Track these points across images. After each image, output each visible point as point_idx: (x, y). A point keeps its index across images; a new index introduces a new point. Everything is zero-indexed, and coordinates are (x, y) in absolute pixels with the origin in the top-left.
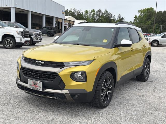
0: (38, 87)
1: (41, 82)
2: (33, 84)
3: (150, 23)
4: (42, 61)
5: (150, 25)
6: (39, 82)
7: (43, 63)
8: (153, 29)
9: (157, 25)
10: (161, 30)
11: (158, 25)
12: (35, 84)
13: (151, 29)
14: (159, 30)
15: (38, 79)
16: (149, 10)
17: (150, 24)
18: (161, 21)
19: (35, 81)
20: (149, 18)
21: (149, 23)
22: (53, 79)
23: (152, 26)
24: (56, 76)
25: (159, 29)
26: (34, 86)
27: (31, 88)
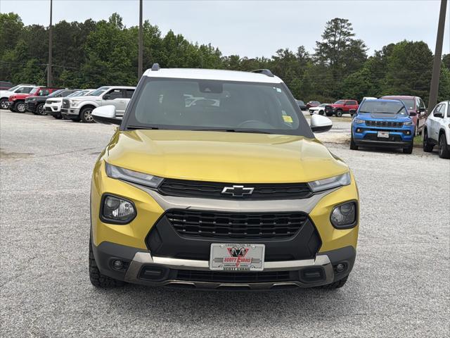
0: (247, 260)
1: (263, 246)
2: (229, 256)
3: (15, 56)
5: (15, 60)
6: (253, 246)
7: (252, 189)
8: (25, 73)
9: (35, 63)
10: (46, 76)
11: (37, 63)
12: (237, 254)
13: (20, 74)
14: (41, 76)
15: (244, 237)
16: (6, 18)
17: (16, 58)
18: (44, 53)
19: (238, 246)
20: (8, 43)
21: (12, 55)
22: (291, 231)
23: (21, 66)
24: (301, 223)
25: (42, 73)
26: (230, 260)
27: (221, 269)
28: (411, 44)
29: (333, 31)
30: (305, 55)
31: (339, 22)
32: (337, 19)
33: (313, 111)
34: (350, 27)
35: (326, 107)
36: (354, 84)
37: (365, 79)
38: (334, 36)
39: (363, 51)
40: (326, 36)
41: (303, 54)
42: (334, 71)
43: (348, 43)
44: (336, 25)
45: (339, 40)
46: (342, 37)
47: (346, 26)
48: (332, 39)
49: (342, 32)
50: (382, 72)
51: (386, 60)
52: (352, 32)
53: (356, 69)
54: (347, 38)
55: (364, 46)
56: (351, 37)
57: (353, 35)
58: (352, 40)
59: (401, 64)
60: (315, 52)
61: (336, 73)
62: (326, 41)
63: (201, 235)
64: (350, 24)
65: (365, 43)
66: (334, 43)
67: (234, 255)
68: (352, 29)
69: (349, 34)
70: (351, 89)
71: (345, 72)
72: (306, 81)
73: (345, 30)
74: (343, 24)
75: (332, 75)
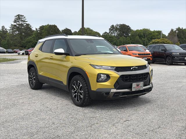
1: (143, 82)
2: (136, 86)
4: (136, 67)
6: (141, 83)
15: (138, 81)
19: (138, 83)
27: (134, 90)
28: (51, 26)
29: (18, 20)
30: (5, 29)
31: (20, 16)
32: (19, 15)
33: (19, 53)
34: (25, 18)
35: (25, 51)
36: (30, 42)
37: (34, 40)
38: (19, 22)
39: (31, 28)
40: (15, 22)
41: (4, 29)
42: (20, 36)
43: (25, 25)
44: (19, 17)
45: (21, 23)
46: (22, 22)
47: (23, 18)
48: (18, 23)
49: (21, 20)
50: (41, 37)
51: (42, 32)
52: (26, 20)
53: (30, 35)
54: (24, 23)
55: (31, 26)
56: (26, 23)
57: (27, 22)
58: (26, 24)
59: (48, 33)
60: (9, 29)
61: (21, 37)
62: (15, 24)
63: (129, 82)
64: (25, 17)
65: (31, 25)
66: (19, 25)
67: (137, 86)
68: (26, 19)
69: (25, 21)
70: (29, 44)
71: (25, 37)
72: (8, 41)
73: (23, 19)
74: (22, 17)
75: (20, 38)
